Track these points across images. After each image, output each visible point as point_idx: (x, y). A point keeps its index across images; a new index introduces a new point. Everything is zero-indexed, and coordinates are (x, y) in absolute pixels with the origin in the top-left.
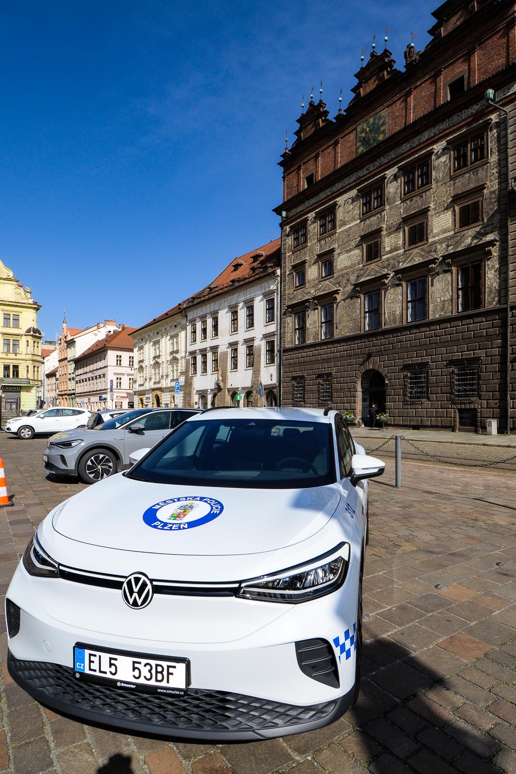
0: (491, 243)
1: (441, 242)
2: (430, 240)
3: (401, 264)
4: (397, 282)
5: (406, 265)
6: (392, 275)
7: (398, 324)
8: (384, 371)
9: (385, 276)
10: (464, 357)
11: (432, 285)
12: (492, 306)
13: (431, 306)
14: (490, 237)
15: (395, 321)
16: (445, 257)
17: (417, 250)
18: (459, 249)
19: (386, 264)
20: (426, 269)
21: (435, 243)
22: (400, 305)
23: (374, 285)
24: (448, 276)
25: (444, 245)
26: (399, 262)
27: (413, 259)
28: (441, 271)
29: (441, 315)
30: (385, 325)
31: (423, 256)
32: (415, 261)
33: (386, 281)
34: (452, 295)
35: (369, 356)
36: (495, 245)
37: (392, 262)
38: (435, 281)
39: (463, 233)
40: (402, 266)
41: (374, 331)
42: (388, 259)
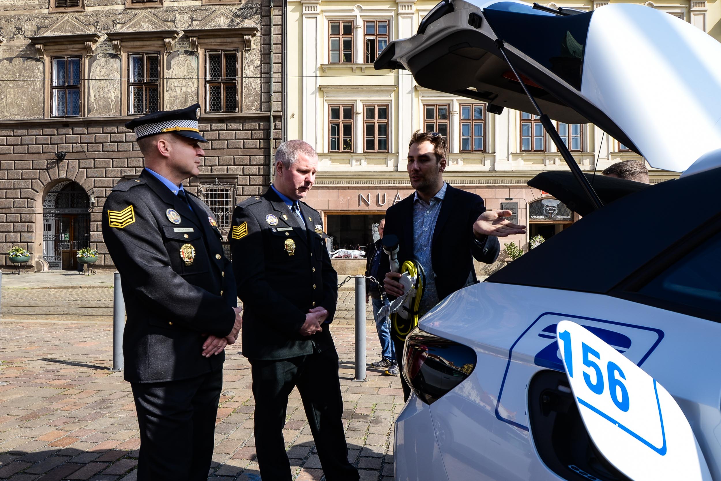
0: (252, 31)
1: (183, 11)
2: (165, 4)
3: (118, 26)
5: (125, 30)
6: (102, 39)
7: (112, 115)
8: (87, 185)
9: (93, 38)
10: (214, 173)
11: (169, 68)
12: (251, 112)
13: (167, 95)
14: (248, 23)
15: (107, 108)
16: (188, 34)
17: (144, 13)
18: (208, 27)
19: (92, 20)
20: (160, 43)
21: (173, 10)
22: (117, 86)
23: (70, 47)
24: (192, 59)
25: (186, 17)
26: (115, 23)
27: (137, 23)
28: (182, 50)
30: (89, 111)
31: (155, 23)
32: (141, 27)
33: (94, 47)
34: (198, 87)
35: (60, 157)
36: (255, 35)
37: (103, 20)
38: (173, 63)
39: (213, 8)
40: (119, 29)
41: (65, 119)
42: (96, 14)
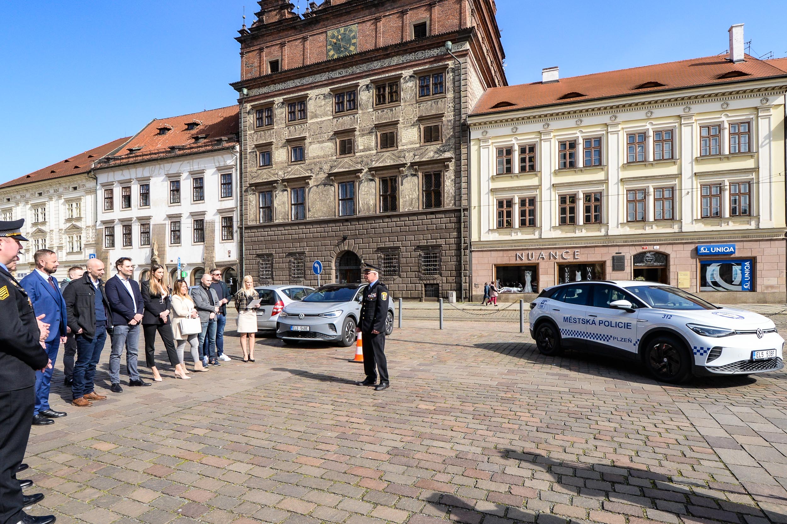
0: (449, 159)
1: (409, 151)
2: (399, 148)
3: (374, 163)
4: (370, 178)
5: (378, 165)
6: (365, 171)
7: (372, 213)
8: (359, 253)
9: (360, 171)
10: (429, 244)
11: (402, 185)
12: (449, 207)
13: (401, 201)
14: (447, 155)
15: (369, 209)
16: (413, 164)
17: (388, 154)
18: (424, 159)
19: (359, 160)
20: (397, 170)
21: (404, 151)
22: (374, 197)
23: (348, 176)
24: (415, 178)
25: (411, 154)
26: (372, 161)
27: (384, 160)
28: (409, 174)
29: (409, 209)
30: (359, 212)
31: (394, 159)
32: (386, 162)
33: (361, 175)
34: (419, 195)
35: (345, 239)
36: (451, 161)
37: (365, 159)
38: (404, 181)
39: (426, 147)
40: (374, 165)
41: (346, 217)
42: (361, 157)
